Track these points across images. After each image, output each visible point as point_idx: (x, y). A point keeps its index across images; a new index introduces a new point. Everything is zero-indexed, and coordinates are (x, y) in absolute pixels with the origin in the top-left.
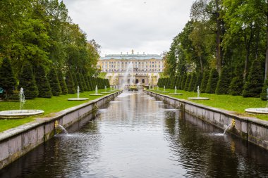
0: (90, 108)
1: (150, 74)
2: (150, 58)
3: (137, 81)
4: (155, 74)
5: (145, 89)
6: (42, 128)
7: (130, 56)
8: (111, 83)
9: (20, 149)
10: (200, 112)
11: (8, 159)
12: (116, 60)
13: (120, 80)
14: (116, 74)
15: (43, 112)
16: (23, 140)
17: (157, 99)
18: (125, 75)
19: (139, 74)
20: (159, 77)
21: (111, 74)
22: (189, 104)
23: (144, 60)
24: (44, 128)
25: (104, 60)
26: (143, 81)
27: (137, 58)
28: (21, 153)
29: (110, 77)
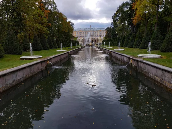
0: (67, 55)
1: (99, 38)
2: (99, 30)
3: (92, 42)
4: (101, 38)
5: (96, 45)
6: (40, 64)
7: (89, 29)
8: (80, 43)
9: (29, 73)
10: (118, 56)
11: (23, 78)
12: (82, 31)
13: (85, 41)
14: (83, 38)
15: (42, 56)
16: (31, 70)
17: (101, 50)
18: (87, 38)
19: (93, 38)
20: (103, 39)
21: (80, 38)
22: (114, 52)
23: (96, 31)
24: (42, 64)
25: (77, 31)
26: (96, 41)
27: (93, 30)
28: (30, 75)
29: (79, 39)
